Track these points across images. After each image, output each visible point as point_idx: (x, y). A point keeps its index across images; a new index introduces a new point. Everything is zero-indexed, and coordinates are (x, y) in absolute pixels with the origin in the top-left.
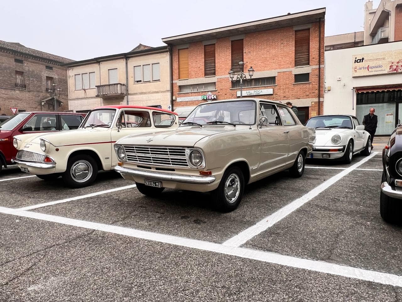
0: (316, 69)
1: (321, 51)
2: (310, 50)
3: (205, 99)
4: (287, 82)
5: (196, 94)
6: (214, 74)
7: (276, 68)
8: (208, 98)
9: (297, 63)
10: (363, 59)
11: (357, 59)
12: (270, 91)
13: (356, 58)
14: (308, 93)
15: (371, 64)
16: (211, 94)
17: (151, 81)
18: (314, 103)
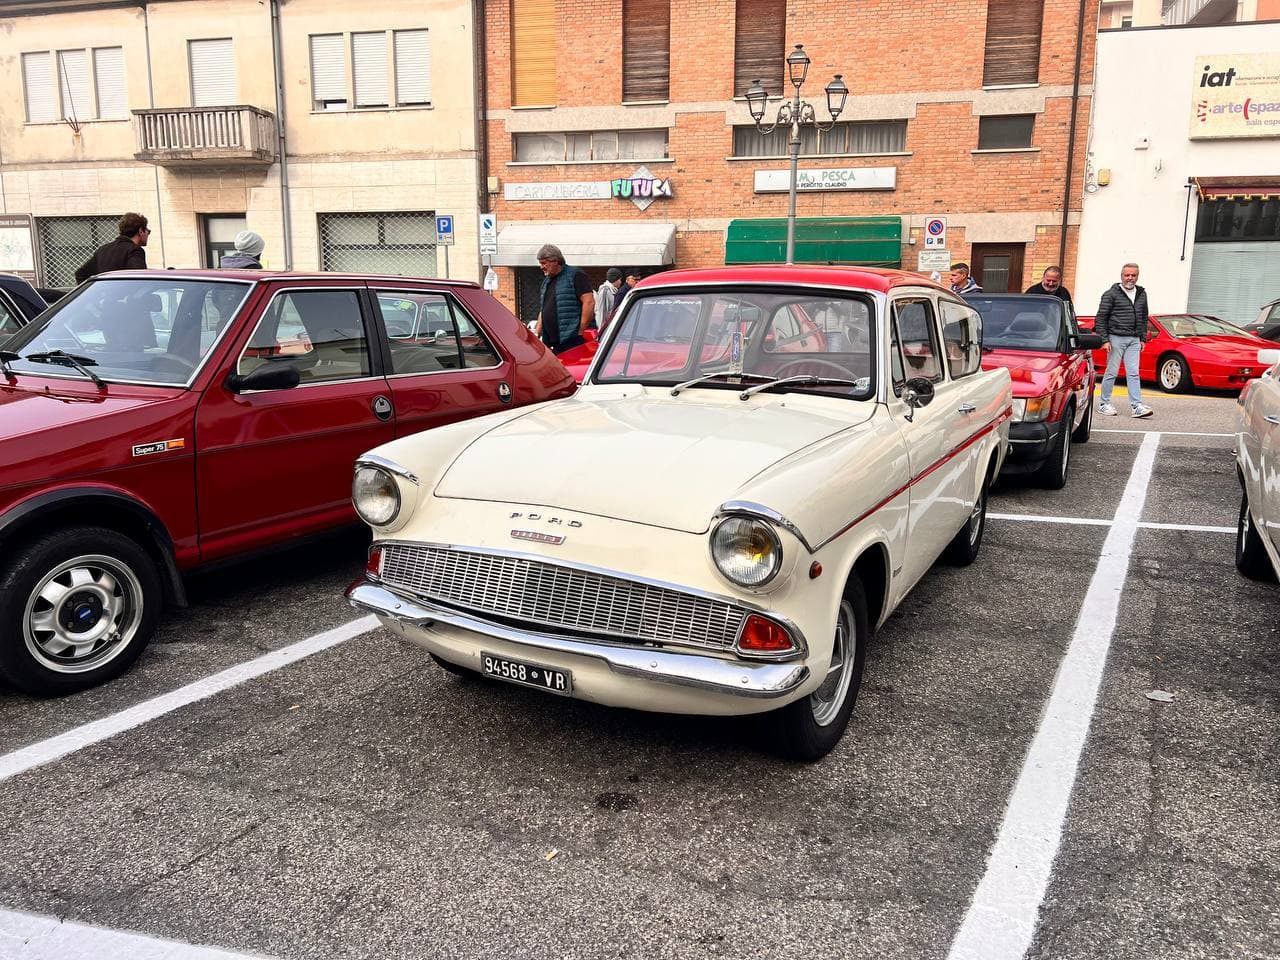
0: (1061, 100)
1: (1087, 30)
2: (1044, 22)
3: (626, 194)
4: (952, 145)
5: (587, 172)
6: (664, 92)
7: (911, 89)
8: (637, 193)
9: (993, 73)
10: (1231, 73)
11: (1210, 73)
12: (884, 176)
13: (1207, 68)
14: (1025, 192)
15: (1259, 95)
16: (650, 177)
17: (392, 104)
18: (1044, 230)
